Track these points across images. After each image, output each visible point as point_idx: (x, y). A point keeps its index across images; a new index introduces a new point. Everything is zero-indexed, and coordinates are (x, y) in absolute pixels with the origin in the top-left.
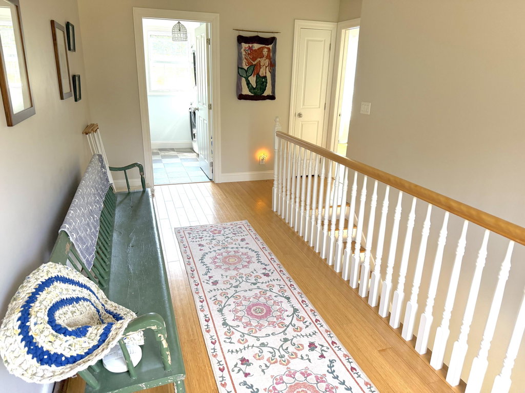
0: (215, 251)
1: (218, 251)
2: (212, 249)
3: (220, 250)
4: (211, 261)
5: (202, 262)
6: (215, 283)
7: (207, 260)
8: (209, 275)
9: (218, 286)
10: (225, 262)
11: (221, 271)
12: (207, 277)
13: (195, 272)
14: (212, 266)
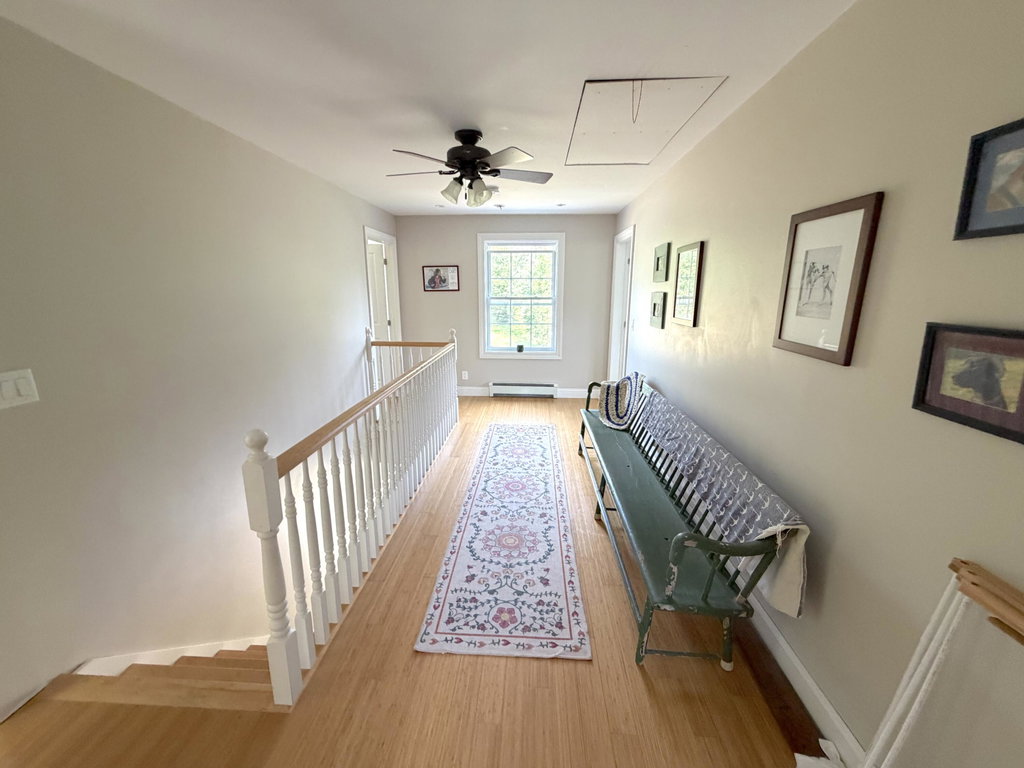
0: (527, 563)
1: (523, 561)
2: (529, 567)
3: (518, 564)
4: (539, 547)
5: (551, 546)
6: (543, 515)
7: (542, 548)
8: (546, 526)
9: (540, 512)
10: (521, 540)
11: (532, 528)
12: (550, 523)
13: (562, 533)
14: (540, 537)
